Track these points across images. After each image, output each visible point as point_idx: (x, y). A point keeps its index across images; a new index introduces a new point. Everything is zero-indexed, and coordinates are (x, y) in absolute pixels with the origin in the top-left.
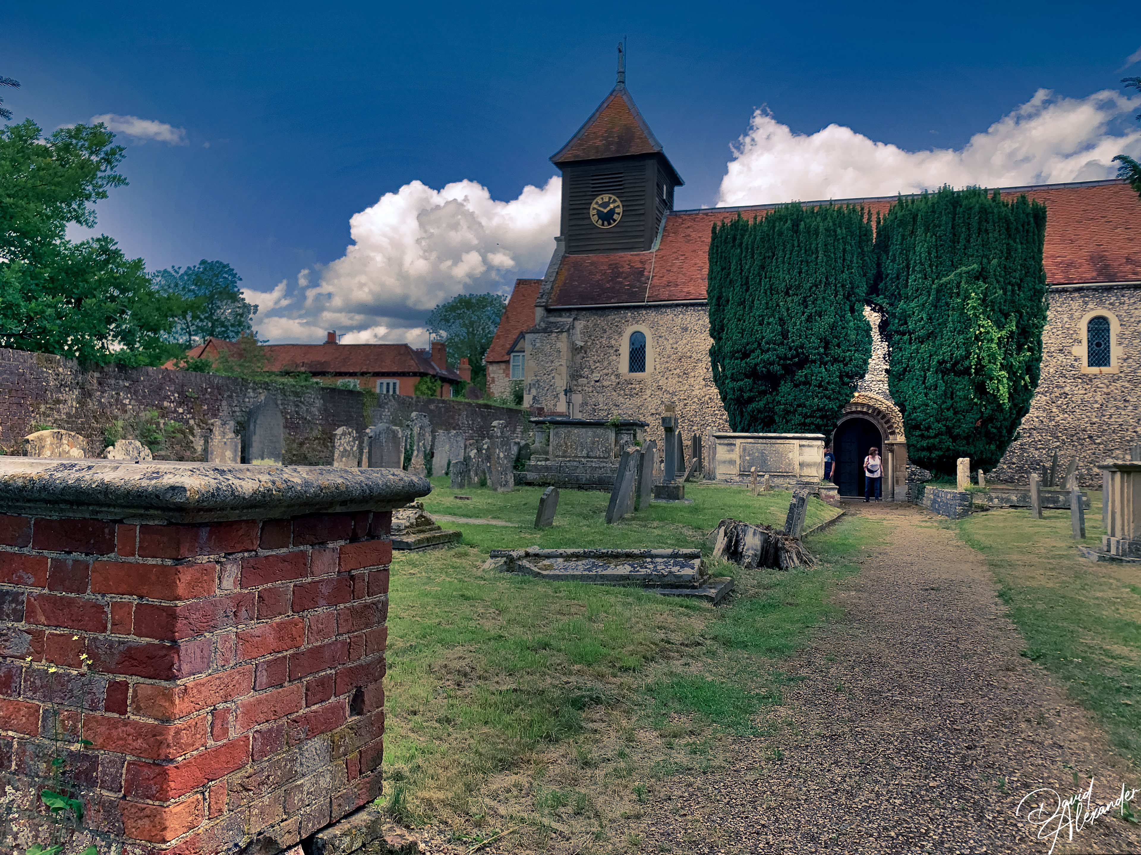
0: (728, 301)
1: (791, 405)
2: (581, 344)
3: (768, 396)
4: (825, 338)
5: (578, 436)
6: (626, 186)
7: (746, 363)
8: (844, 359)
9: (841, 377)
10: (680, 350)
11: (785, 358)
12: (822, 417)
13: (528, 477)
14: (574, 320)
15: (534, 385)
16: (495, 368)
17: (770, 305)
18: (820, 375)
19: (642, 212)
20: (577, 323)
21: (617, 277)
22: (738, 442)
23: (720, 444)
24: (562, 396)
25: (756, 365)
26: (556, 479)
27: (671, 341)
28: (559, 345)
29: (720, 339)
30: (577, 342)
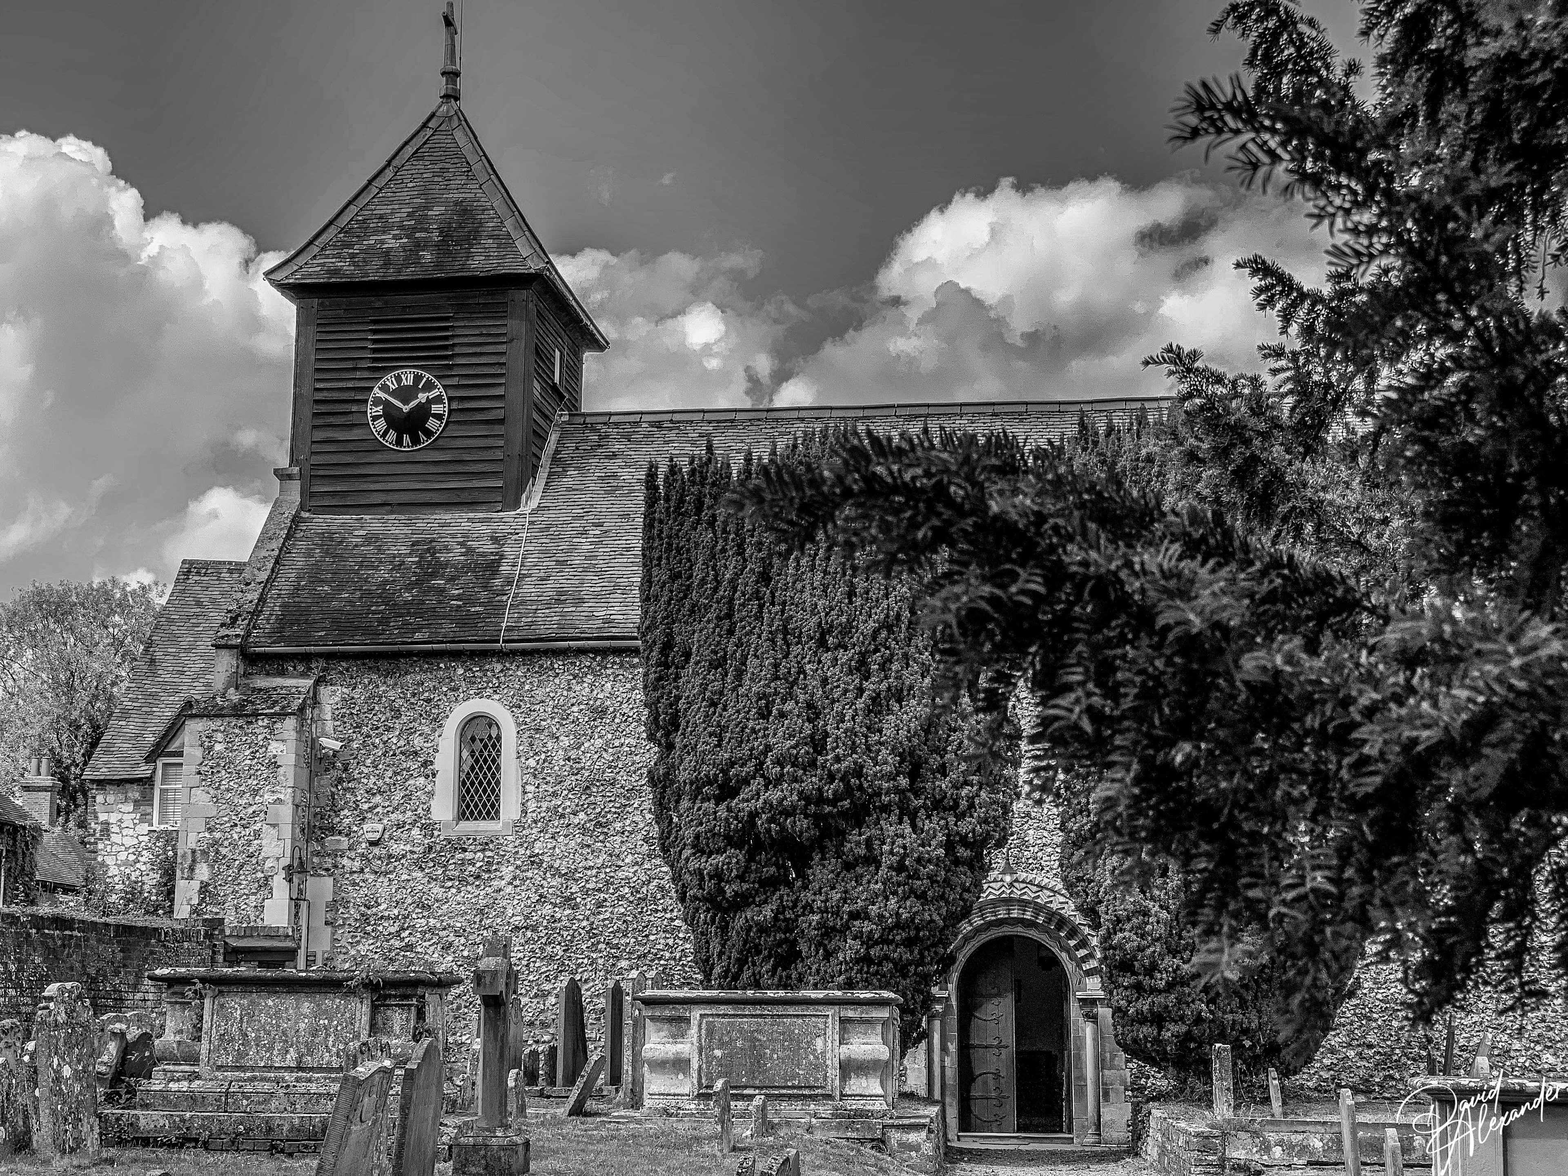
0: (687, 655)
1: (837, 914)
2: (331, 744)
3: (784, 890)
4: (912, 753)
5: (277, 1015)
6: (457, 350)
7: (729, 809)
8: (956, 805)
9: (949, 846)
10: (586, 762)
11: (821, 800)
12: (909, 943)
13: (142, 1122)
14: (317, 683)
15: (205, 853)
16: (111, 799)
17: (783, 670)
18: (900, 841)
19: (499, 414)
20: (324, 692)
21: (434, 575)
22: (696, 1014)
23: (653, 1019)
24: (279, 883)
25: (754, 815)
26: (215, 1128)
27: (565, 742)
28: (275, 747)
29: (670, 746)
30: (324, 741)
